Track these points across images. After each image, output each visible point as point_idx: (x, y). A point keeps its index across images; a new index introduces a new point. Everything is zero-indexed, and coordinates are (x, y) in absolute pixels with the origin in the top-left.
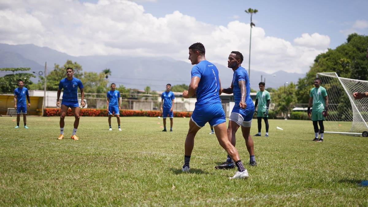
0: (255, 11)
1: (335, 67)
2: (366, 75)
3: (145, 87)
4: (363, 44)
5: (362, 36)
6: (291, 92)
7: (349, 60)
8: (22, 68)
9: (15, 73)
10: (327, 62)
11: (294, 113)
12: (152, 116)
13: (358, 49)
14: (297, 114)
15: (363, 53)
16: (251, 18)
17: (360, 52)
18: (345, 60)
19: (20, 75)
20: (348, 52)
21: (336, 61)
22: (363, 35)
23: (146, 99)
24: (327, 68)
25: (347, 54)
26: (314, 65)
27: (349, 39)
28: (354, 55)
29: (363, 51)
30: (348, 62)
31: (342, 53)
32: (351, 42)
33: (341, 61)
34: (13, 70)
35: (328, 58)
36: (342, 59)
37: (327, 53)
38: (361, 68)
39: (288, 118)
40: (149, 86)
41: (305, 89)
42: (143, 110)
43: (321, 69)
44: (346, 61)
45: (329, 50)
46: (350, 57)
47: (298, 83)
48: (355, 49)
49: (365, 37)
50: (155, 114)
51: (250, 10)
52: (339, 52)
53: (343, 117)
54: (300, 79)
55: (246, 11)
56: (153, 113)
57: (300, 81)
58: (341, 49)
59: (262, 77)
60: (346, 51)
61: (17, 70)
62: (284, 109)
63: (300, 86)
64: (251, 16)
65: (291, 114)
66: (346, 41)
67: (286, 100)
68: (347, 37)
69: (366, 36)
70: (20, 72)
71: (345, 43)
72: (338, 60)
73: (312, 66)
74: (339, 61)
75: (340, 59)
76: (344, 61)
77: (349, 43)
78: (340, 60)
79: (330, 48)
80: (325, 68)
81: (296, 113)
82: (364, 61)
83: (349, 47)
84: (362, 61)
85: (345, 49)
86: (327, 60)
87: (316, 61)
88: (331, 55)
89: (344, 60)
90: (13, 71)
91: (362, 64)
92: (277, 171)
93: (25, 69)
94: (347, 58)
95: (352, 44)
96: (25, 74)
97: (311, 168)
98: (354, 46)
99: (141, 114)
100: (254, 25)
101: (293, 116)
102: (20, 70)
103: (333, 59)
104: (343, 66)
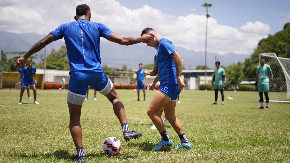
0: (210, 5)
1: (274, 49)
6: (239, 69)
7: (285, 44)
10: (268, 45)
11: (242, 86)
12: (129, 88)
16: (207, 11)
18: (282, 43)
20: (284, 37)
21: (275, 45)
23: (124, 75)
24: (268, 50)
25: (283, 39)
26: (258, 47)
27: (285, 27)
31: (279, 38)
32: (287, 29)
33: (279, 44)
34: (20, 53)
35: (268, 42)
36: (279, 43)
37: (268, 38)
39: (237, 90)
40: (126, 65)
42: (122, 84)
43: (263, 51)
44: (283, 45)
45: (270, 36)
46: (286, 41)
47: (245, 63)
51: (206, 5)
52: (277, 37)
53: (281, 88)
54: (246, 59)
55: (203, 5)
56: (130, 86)
57: (246, 61)
58: (279, 35)
59: (216, 57)
60: (283, 36)
61: (22, 53)
62: (234, 83)
63: (246, 65)
64: (207, 9)
65: (239, 87)
66: (283, 29)
67: (235, 76)
68: (283, 26)
73: (256, 48)
74: (277, 44)
75: (278, 42)
77: (285, 30)
79: (269, 34)
80: (266, 50)
81: (244, 86)
83: (285, 33)
85: (282, 35)
86: (268, 44)
87: (259, 44)
88: (271, 40)
92: (228, 132)
94: (284, 42)
95: (288, 31)
97: (255, 129)
99: (121, 87)
100: (209, 16)
101: (241, 88)
103: (273, 43)
104: (280, 49)
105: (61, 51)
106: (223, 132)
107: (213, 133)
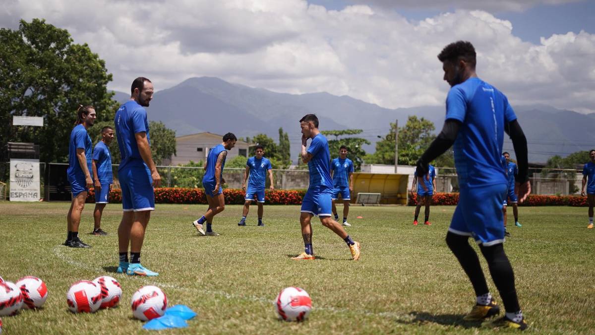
8: (351, 131)
9: (339, 138)
12: (577, 205)
19: (348, 141)
23: (556, 176)
34: (337, 133)
40: (558, 155)
42: (562, 195)
50: (581, 202)
56: (577, 200)
61: (341, 133)
70: (347, 136)
90: (336, 135)
93: (354, 132)
96: (355, 140)
99: (558, 201)
102: (346, 133)
105: (409, 128)
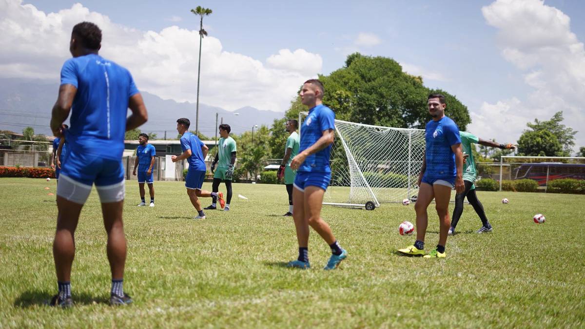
0: (208, 12)
2: (374, 117)
3: (25, 128)
4: (370, 69)
5: (367, 58)
6: (263, 140)
7: (348, 93)
11: (267, 173)
12: (37, 176)
13: (363, 77)
14: (271, 175)
15: (369, 83)
16: (201, 22)
17: (366, 82)
18: (343, 92)
20: (346, 81)
21: (329, 95)
22: (369, 56)
23: (27, 148)
25: (346, 83)
27: (349, 62)
28: (357, 85)
29: (369, 81)
30: (347, 97)
31: (339, 82)
32: (353, 64)
33: (337, 94)
36: (338, 92)
38: (366, 105)
39: (258, 181)
40: (31, 127)
41: (284, 135)
42: (21, 166)
44: (344, 95)
46: (350, 89)
47: (273, 127)
48: (357, 76)
49: (372, 59)
50: (41, 174)
51: (199, 10)
52: (335, 81)
53: (339, 180)
54: (275, 121)
55: (192, 11)
56: (38, 171)
57: (276, 124)
58: (337, 77)
60: (344, 79)
62: (251, 167)
63: (276, 131)
64: (202, 19)
65: (261, 175)
66: (345, 65)
67: (255, 153)
68: (346, 59)
69: (374, 57)
71: (344, 67)
72: (332, 92)
73: (295, 100)
74: (333, 94)
75: (336, 91)
76: (341, 94)
77: (349, 67)
78: (335, 93)
79: (321, 74)
81: (270, 172)
82: (371, 94)
83: (349, 73)
84: (368, 95)
85: (344, 77)
89: (341, 92)
91: (368, 100)
92: (232, 264)
94: (346, 91)
95: (354, 69)
98: (357, 72)
99: (17, 172)
100: (206, 33)
101: (264, 177)
103: (326, 91)
104: (340, 103)
106: (222, 264)
107: (202, 265)
